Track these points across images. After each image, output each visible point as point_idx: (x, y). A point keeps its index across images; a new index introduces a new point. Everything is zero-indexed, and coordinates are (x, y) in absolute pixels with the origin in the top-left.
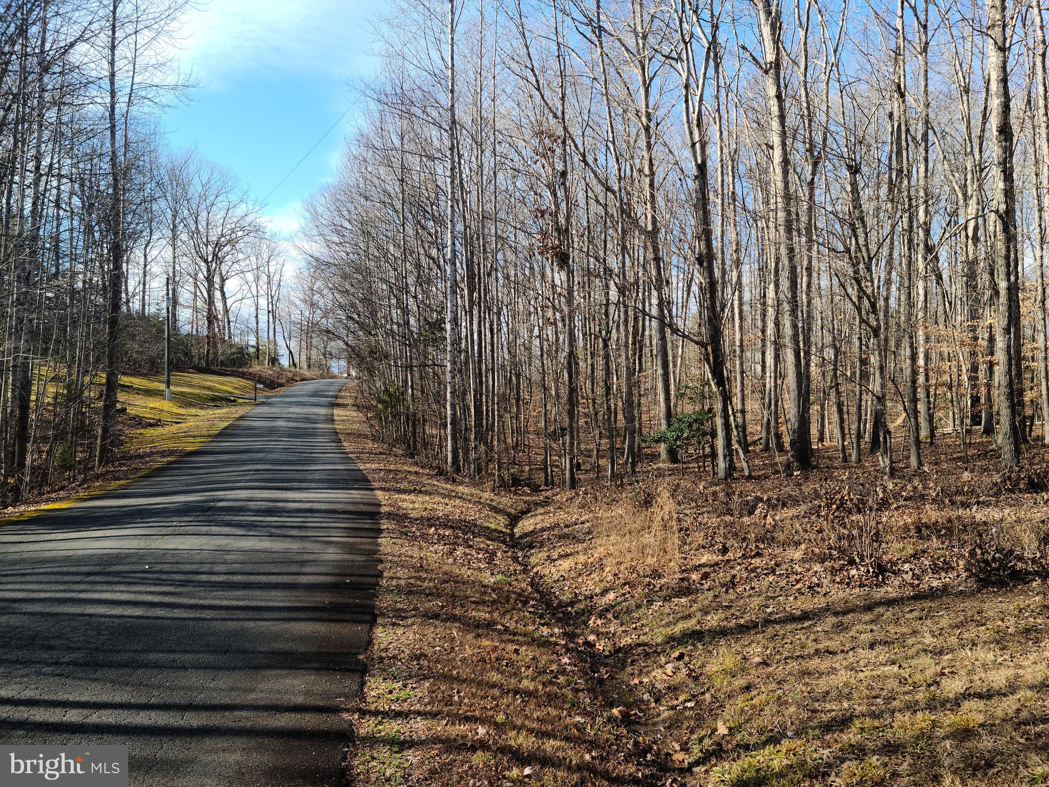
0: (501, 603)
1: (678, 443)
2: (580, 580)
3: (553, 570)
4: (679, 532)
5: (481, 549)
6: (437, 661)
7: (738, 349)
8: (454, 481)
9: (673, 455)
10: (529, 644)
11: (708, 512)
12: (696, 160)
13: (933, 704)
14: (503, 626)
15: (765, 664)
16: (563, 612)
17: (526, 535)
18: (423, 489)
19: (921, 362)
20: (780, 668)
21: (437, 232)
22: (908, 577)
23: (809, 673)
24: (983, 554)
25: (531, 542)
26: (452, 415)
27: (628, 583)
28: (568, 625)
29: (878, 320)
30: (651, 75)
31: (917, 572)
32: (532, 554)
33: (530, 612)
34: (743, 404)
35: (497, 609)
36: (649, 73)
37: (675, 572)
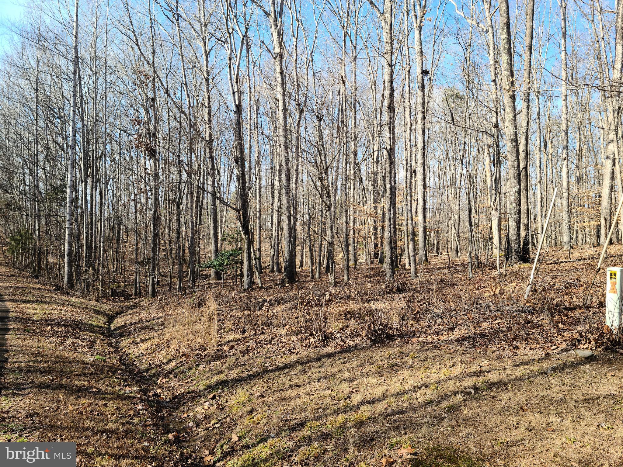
0: (97, 374)
1: (221, 268)
2: (154, 355)
3: (136, 350)
4: (218, 322)
5: (85, 339)
6: (46, 417)
7: (258, 213)
8: (68, 294)
9: (218, 276)
10: (115, 399)
11: (236, 309)
12: (235, 102)
13: (347, 409)
14: (97, 389)
15: (262, 396)
16: (141, 377)
17: (119, 328)
18: (44, 300)
19: (351, 224)
20: (270, 398)
21: (62, 127)
22: (339, 341)
23: (285, 399)
24: (374, 327)
25: (123, 332)
26: (69, 249)
27: (185, 355)
28: (143, 384)
29: (330, 201)
30: (210, 48)
31: (343, 338)
32: (122, 341)
33: (118, 378)
34: (260, 245)
35: (94, 378)
36: (209, 47)
37: (214, 346)
